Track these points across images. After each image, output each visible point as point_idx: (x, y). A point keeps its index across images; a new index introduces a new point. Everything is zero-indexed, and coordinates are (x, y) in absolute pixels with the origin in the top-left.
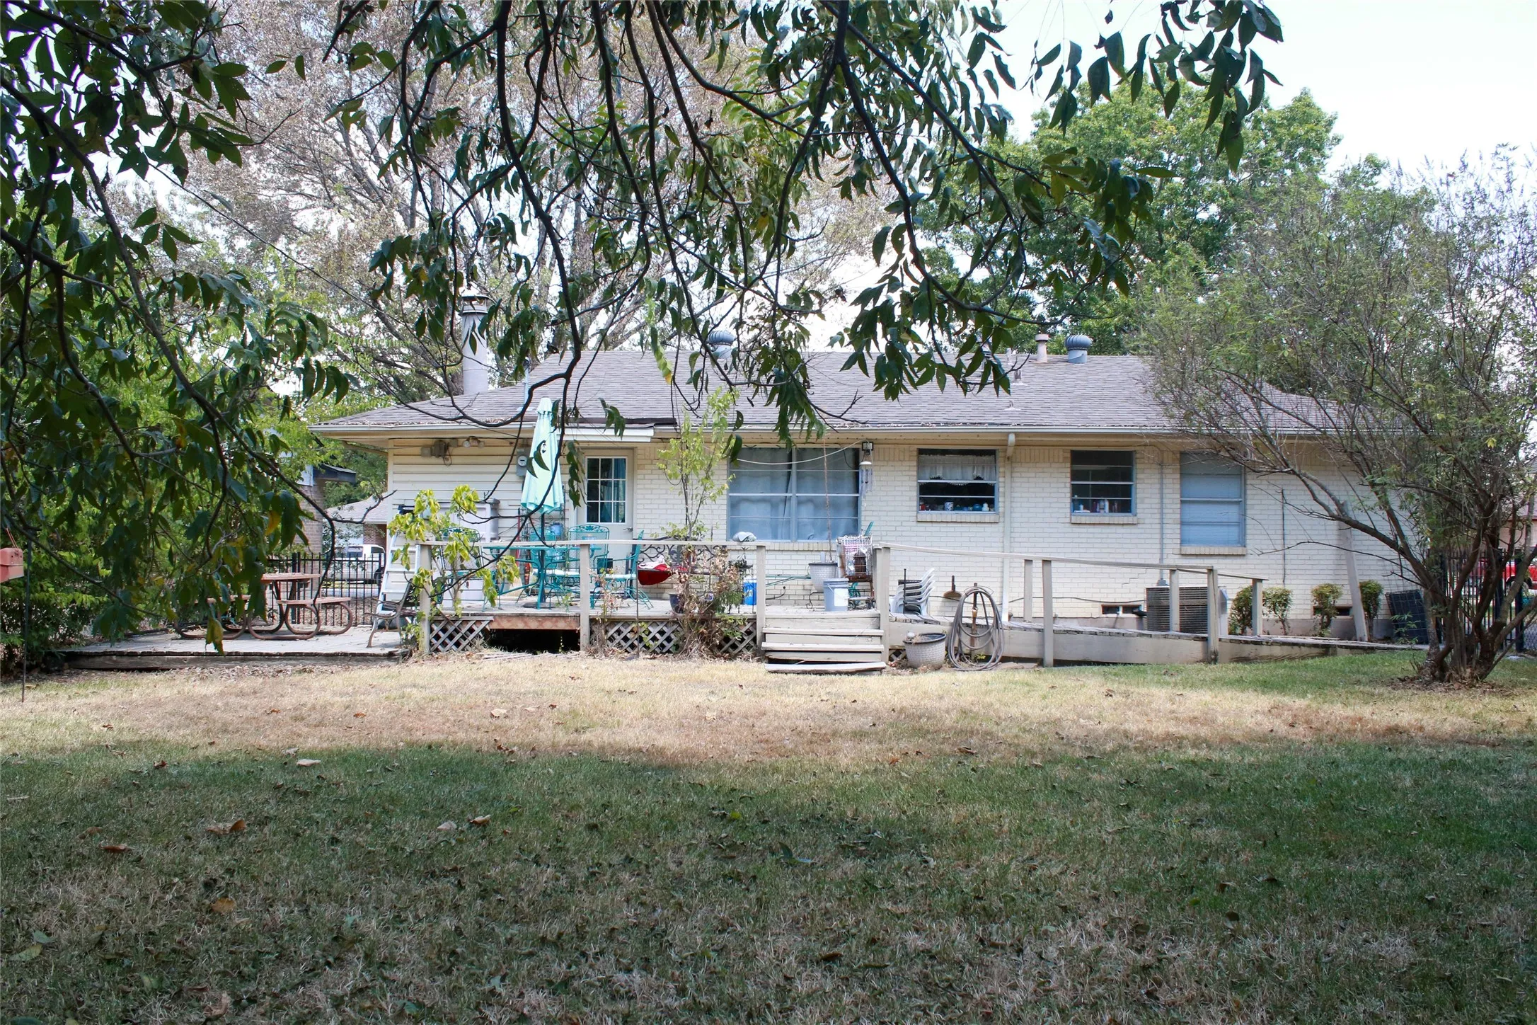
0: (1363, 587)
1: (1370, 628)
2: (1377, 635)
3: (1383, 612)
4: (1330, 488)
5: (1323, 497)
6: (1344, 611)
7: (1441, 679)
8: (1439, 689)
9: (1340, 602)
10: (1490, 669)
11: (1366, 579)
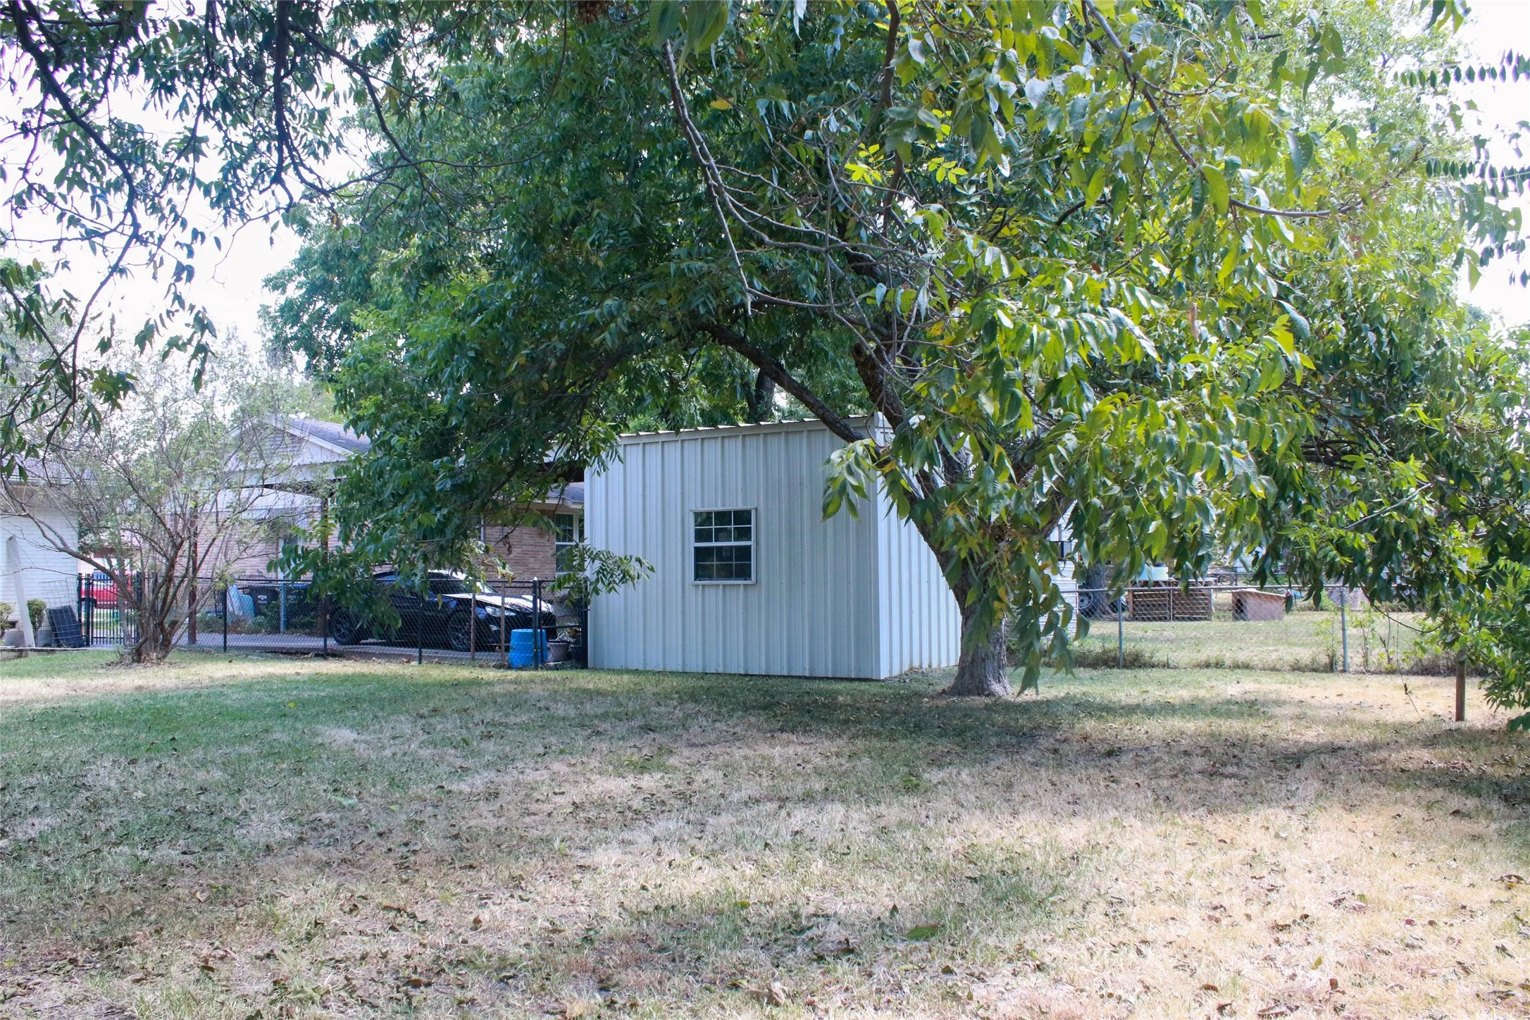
0: (30, 604)
1: (35, 637)
2: (41, 642)
3: (45, 626)
4: (56, 529)
5: (49, 533)
6: (13, 624)
7: (139, 661)
8: (139, 667)
9: (11, 618)
10: (167, 652)
11: (30, 598)
